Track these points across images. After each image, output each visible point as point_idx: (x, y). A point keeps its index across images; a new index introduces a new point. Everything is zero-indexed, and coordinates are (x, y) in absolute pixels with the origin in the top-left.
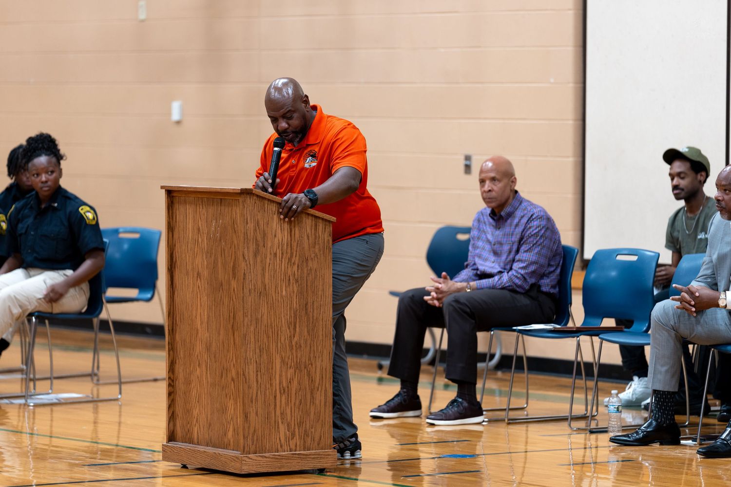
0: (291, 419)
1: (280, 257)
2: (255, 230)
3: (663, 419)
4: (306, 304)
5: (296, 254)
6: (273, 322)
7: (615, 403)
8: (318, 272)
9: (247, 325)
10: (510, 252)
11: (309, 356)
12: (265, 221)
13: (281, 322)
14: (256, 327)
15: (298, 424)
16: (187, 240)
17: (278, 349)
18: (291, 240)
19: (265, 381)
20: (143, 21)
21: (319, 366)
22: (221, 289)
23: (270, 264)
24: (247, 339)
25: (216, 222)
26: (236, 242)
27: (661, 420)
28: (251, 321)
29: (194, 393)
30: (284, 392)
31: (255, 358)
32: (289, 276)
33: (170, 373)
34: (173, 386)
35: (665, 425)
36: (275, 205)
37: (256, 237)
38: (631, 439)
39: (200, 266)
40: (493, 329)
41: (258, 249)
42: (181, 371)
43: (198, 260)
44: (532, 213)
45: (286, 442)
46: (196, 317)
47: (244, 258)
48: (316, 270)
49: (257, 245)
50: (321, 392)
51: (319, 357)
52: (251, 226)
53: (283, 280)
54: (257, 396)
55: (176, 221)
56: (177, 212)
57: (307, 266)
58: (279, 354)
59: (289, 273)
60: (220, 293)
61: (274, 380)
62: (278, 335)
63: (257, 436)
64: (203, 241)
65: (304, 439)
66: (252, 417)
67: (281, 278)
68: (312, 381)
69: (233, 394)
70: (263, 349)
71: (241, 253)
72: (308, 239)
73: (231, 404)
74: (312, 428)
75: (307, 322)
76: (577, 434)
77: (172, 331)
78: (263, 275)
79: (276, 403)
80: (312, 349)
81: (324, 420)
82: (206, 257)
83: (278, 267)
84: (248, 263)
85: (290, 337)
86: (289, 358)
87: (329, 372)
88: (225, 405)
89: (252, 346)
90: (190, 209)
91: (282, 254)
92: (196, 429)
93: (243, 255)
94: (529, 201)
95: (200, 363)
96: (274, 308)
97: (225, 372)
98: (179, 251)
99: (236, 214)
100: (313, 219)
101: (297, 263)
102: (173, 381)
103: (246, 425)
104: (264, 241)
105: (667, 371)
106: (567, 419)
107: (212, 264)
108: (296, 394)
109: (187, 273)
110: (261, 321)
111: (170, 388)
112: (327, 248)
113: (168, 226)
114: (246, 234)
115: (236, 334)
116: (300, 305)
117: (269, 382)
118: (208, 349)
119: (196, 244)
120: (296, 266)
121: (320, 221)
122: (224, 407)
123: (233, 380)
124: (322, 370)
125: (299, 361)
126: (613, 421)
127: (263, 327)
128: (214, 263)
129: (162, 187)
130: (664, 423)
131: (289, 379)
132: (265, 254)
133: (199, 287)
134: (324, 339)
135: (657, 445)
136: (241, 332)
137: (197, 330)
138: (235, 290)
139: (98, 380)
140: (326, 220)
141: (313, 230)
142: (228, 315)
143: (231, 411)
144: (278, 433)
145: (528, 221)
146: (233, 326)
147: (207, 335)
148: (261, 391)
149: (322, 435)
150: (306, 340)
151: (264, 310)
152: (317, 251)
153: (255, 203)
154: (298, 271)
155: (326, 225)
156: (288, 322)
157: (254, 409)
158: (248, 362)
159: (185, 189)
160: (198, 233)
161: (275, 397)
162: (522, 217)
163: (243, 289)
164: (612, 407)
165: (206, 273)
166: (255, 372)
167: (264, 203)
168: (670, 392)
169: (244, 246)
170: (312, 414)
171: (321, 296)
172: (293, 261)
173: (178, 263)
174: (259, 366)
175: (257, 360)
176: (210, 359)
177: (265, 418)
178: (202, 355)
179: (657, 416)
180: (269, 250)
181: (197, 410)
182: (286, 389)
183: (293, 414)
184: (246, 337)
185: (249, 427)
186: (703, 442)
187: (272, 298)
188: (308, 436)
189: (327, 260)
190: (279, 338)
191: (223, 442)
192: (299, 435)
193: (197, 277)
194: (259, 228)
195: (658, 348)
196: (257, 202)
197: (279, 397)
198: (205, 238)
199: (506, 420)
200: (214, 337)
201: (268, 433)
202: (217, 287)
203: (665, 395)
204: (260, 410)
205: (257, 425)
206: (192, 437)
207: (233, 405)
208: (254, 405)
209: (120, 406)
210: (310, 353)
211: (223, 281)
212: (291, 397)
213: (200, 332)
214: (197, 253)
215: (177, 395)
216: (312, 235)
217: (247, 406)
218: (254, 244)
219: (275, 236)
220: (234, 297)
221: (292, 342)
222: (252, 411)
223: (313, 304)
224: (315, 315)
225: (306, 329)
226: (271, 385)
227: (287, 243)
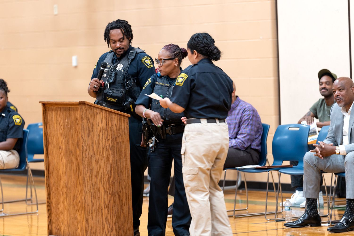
0: (111, 221)
1: (102, 136)
2: (88, 123)
3: (312, 213)
4: (116, 161)
5: (110, 135)
6: (99, 170)
7: (288, 205)
8: (122, 144)
9: (85, 172)
10: (234, 128)
11: (119, 187)
12: (93, 118)
13: (103, 170)
14: (90, 173)
15: (114, 223)
16: (54, 129)
17: (102, 184)
18: (107, 127)
19: (96, 202)
20: (56, 15)
21: (125, 193)
22: (72, 155)
23: (96, 140)
24: (85, 180)
25: (68, 119)
26: (78, 130)
27: (311, 214)
28: (88, 170)
29: (60, 209)
30: (106, 207)
31: (90, 189)
32: (107, 146)
33: (48, 199)
34: (50, 206)
35: (313, 216)
36: (97, 109)
37: (88, 127)
38: (295, 224)
39: (61, 143)
40: (226, 169)
41: (89, 132)
42: (53, 198)
43: (60, 140)
44: (245, 108)
45: (109, 233)
46: (60, 170)
47: (82, 138)
48: (121, 142)
49: (89, 131)
50: (126, 206)
51: (124, 188)
52: (85, 121)
53: (104, 148)
54: (92, 210)
55: (48, 120)
56: (48, 115)
57: (116, 140)
58: (103, 187)
59: (106, 145)
60: (71, 156)
61: (101, 201)
62: (102, 177)
63: (93, 232)
64: (61, 129)
65: (118, 231)
66: (90, 220)
67: (102, 148)
68: (121, 200)
69: (80, 209)
70: (94, 185)
71: (81, 135)
72: (116, 126)
73: (79, 214)
74: (122, 225)
75: (117, 170)
76: (270, 222)
77: (48, 178)
78: (93, 146)
79: (102, 213)
80: (120, 183)
81: (128, 221)
82: (64, 138)
83: (100, 142)
84: (84, 140)
85: (108, 178)
86: (108, 189)
87: (130, 195)
88: (76, 215)
89: (88, 183)
90: (54, 113)
91: (103, 135)
92: (62, 228)
93: (82, 136)
94: (244, 101)
95: (63, 194)
96: (99, 163)
97: (75, 198)
98: (50, 135)
99: (77, 115)
100: (118, 116)
101: (110, 139)
102: (50, 203)
103: (87, 225)
104: (93, 129)
105: (313, 188)
106: (264, 215)
107: (67, 141)
108: (113, 208)
109: (55, 147)
110: (93, 170)
111: (48, 207)
112: (126, 131)
113: (44, 122)
114: (82, 125)
115: (80, 177)
116: (113, 161)
117: (98, 202)
118: (67, 186)
119: (58, 131)
120: (110, 141)
121: (122, 117)
122: (76, 216)
123: (79, 202)
124: (126, 195)
125: (113, 190)
126: (288, 215)
127: (94, 173)
128: (68, 141)
129: (40, 102)
130: (312, 215)
131: (109, 200)
132: (93, 135)
133: (61, 154)
134: (127, 179)
135: (309, 227)
136: (82, 177)
137: (61, 176)
138: (79, 154)
139: (32, 203)
140: (125, 116)
141: (118, 122)
142: (76, 168)
143: (79, 218)
144: (104, 229)
145: (243, 112)
146: (78, 173)
147: (66, 179)
148: (94, 207)
149: (128, 229)
150: (117, 179)
151: (94, 164)
152: (121, 132)
153: (87, 109)
154: (111, 144)
155: (125, 119)
156: (107, 170)
157: (91, 216)
158: (86, 192)
159: (51, 103)
160: (59, 126)
161: (102, 210)
162: (240, 110)
163: (82, 154)
164: (286, 207)
165: (63, 146)
166: (90, 197)
167: (92, 109)
168: (315, 199)
169: (82, 132)
170: (122, 218)
171: (124, 156)
172: (108, 138)
173: (50, 141)
174: (92, 194)
175: (91, 191)
176: (68, 191)
177: (97, 221)
178: (64, 189)
179: (308, 211)
180: (95, 133)
181: (63, 218)
182: (108, 205)
183: (112, 219)
184: (85, 179)
185: (88, 226)
186: (333, 224)
187: (98, 158)
188: (120, 229)
189: (127, 137)
190: (103, 179)
191: (76, 234)
192: (115, 229)
193: (60, 149)
194: (89, 122)
195: (308, 176)
196: (88, 108)
197: (104, 210)
198: (63, 128)
199: (234, 216)
200: (69, 180)
201: (99, 229)
202: (70, 154)
203: (312, 200)
204: (94, 217)
205: (93, 225)
206: (61, 232)
207: (80, 215)
208: (91, 215)
209: (38, 216)
210: (119, 186)
211: (73, 150)
212: (110, 210)
213: (62, 178)
214: (59, 136)
215: (52, 211)
216: (118, 124)
217: (87, 215)
218: (87, 130)
219: (98, 125)
220: (78, 158)
221: (109, 181)
222: (90, 218)
223: (120, 160)
224: (121, 166)
225: (117, 174)
226: (99, 204)
227: (105, 129)
